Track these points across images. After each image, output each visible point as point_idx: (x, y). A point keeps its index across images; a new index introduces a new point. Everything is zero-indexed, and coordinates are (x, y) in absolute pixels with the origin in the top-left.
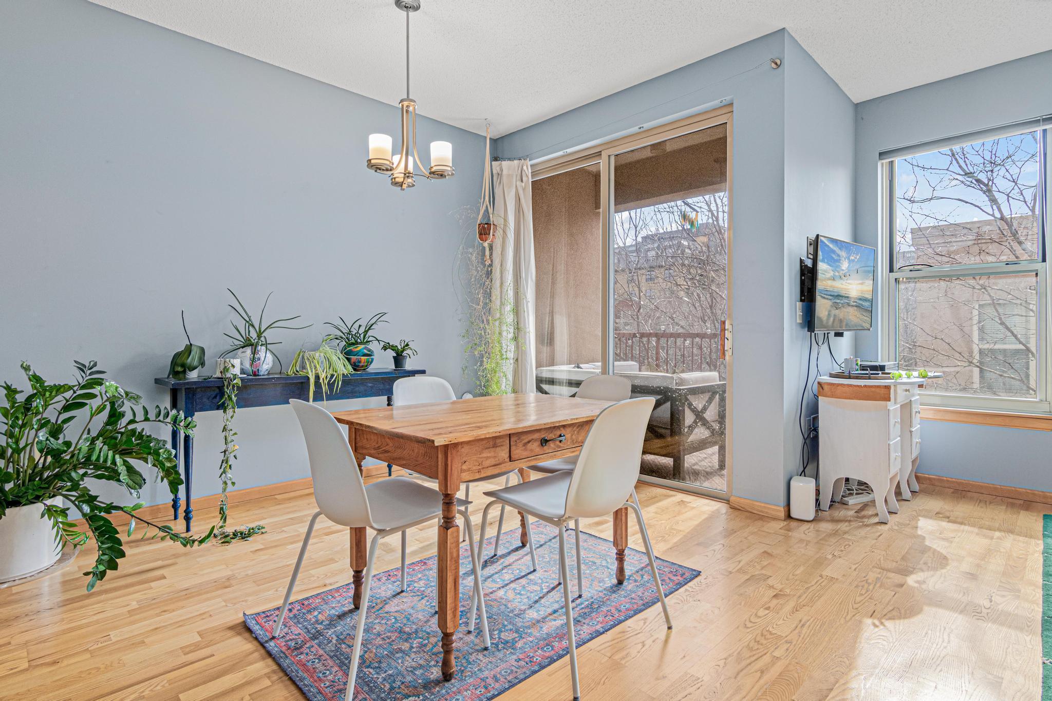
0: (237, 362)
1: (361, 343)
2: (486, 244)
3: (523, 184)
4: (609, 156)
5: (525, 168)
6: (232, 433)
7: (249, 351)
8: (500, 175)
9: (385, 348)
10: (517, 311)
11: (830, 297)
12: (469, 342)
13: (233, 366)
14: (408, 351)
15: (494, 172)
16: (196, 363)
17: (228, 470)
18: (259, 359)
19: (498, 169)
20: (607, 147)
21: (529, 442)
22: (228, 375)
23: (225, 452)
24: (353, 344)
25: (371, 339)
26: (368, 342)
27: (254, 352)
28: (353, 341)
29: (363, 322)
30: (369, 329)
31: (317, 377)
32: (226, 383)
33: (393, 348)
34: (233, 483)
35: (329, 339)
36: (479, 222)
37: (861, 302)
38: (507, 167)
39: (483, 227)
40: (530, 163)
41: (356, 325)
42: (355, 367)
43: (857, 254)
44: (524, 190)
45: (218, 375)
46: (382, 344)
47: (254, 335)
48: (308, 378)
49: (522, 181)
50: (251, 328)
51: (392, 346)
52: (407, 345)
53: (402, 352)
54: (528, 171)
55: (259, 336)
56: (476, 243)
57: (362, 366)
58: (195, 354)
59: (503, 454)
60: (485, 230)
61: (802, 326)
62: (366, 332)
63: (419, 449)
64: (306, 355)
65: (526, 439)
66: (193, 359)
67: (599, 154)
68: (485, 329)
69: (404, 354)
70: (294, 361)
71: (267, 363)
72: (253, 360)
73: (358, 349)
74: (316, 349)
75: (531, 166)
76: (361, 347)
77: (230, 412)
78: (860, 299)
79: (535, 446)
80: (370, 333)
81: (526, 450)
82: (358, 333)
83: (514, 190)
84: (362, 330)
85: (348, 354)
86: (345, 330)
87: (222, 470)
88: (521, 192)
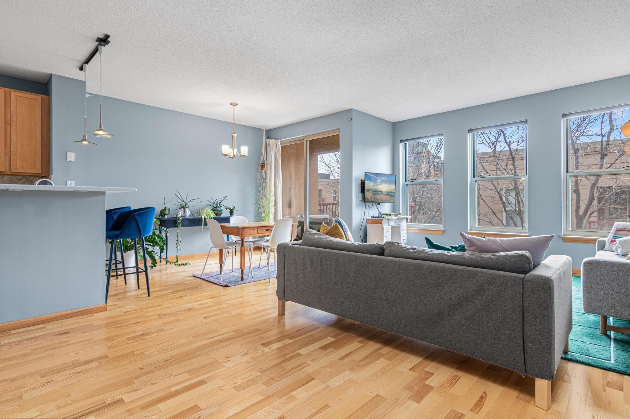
0: (180, 213)
1: (218, 207)
2: (263, 171)
3: (277, 149)
4: (306, 141)
5: (278, 143)
6: (179, 234)
7: (183, 209)
8: (269, 144)
9: (226, 209)
10: (275, 195)
11: (372, 192)
12: (257, 207)
13: (180, 214)
14: (235, 210)
15: (267, 143)
16: (168, 213)
17: (179, 246)
18: (186, 212)
19: (269, 142)
20: (306, 137)
21: (263, 230)
22: (178, 217)
23: (177, 240)
24: (216, 207)
25: (221, 205)
26: (220, 207)
27: (185, 209)
28: (215, 206)
29: (219, 200)
30: (221, 202)
31: (205, 218)
32: (178, 219)
33: (229, 209)
34: (180, 250)
35: (208, 205)
36: (261, 163)
37: (388, 193)
38: (272, 141)
39: (262, 165)
40: (279, 140)
41: (217, 201)
42: (216, 215)
43: (386, 177)
44: (278, 150)
45: (175, 217)
46: (225, 207)
47: (184, 204)
48: (202, 218)
49: (277, 148)
50: (183, 202)
51: (229, 208)
52: (234, 208)
53: (233, 210)
54: (279, 144)
55: (186, 204)
56: (260, 170)
57: (219, 215)
58: (167, 210)
59: (256, 232)
60: (263, 166)
61: (362, 201)
62: (220, 203)
63: (236, 230)
64: (201, 211)
65: (262, 229)
66: (167, 212)
67: (303, 139)
68: (262, 202)
69: (233, 211)
70: (196, 213)
71: (188, 213)
72: (184, 212)
73: (217, 209)
74: (204, 209)
75: (280, 141)
76: (218, 208)
77: (179, 228)
78: (388, 192)
79: (265, 231)
80: (221, 204)
81: (262, 231)
82: (217, 203)
83: (274, 151)
84: (218, 203)
85: (214, 210)
86: (213, 202)
87: (177, 246)
88: (276, 152)
